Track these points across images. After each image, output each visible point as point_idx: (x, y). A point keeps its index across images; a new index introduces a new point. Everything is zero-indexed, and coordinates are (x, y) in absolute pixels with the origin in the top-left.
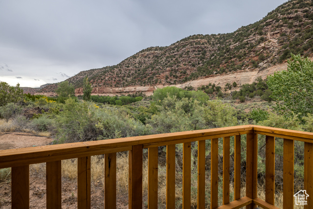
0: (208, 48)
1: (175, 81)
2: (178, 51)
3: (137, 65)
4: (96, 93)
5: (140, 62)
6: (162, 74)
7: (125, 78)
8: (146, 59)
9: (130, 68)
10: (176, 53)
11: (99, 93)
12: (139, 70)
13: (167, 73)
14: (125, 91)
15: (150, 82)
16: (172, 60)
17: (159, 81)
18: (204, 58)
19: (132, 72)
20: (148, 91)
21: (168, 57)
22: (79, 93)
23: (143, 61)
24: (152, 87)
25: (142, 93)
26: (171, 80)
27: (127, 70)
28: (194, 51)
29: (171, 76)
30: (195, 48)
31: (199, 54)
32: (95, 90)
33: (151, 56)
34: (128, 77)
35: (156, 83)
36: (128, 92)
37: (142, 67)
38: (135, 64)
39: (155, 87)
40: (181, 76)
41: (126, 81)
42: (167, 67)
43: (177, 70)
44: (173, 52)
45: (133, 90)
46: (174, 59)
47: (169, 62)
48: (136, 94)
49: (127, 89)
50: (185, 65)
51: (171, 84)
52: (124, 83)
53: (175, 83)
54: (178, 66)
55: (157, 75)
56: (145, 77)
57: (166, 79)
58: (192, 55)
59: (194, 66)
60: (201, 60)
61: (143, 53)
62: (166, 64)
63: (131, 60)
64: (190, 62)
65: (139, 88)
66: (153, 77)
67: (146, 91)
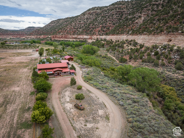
0: (125, 12)
1: (103, 34)
2: (108, 13)
3: (85, 20)
4: (63, 38)
5: (87, 18)
6: (97, 29)
7: (78, 29)
8: (91, 16)
9: (81, 23)
10: (107, 15)
11: (64, 38)
12: (86, 24)
13: (100, 29)
14: (78, 38)
15: (90, 34)
16: (104, 19)
17: (95, 33)
18: (121, 19)
19: (82, 25)
20: (89, 39)
21: (102, 17)
22: (53, 38)
23: (89, 18)
24: (91, 37)
25: (86, 40)
26: (101, 33)
27: (80, 24)
28: (116, 14)
29: (101, 30)
30: (117, 12)
31: (119, 16)
32: (62, 36)
33: (94, 14)
34: (80, 29)
35: (93, 34)
36: (80, 39)
37: (88, 22)
38: (84, 19)
39: (93, 37)
40: (106, 30)
41: (79, 31)
42: (100, 24)
43: (105, 27)
44: (106, 14)
45: (82, 37)
46: (105, 19)
47: (102, 20)
48: (84, 40)
49: (79, 37)
50: (110, 23)
51: (101, 35)
52: (77, 33)
53: (102, 35)
54: (106, 24)
55: (95, 29)
56: (89, 30)
57: (99, 32)
58: (115, 17)
59: (114, 24)
60: (119, 20)
61: (89, 12)
62: (100, 22)
63: (82, 17)
64: (113, 22)
65: (85, 37)
66: (92, 31)
67: (88, 39)
